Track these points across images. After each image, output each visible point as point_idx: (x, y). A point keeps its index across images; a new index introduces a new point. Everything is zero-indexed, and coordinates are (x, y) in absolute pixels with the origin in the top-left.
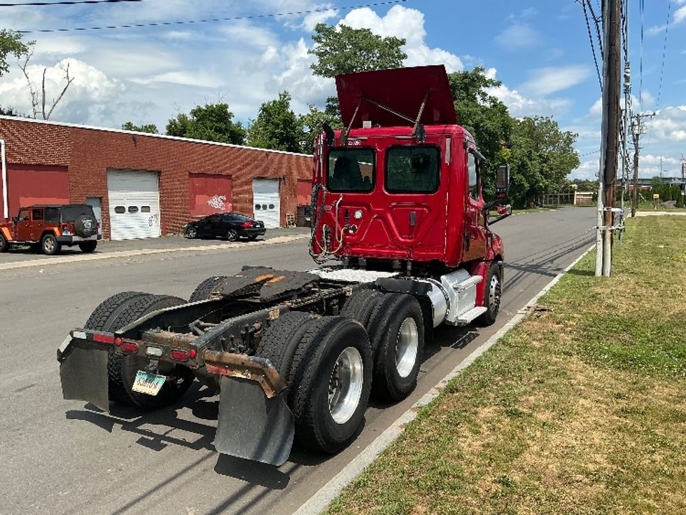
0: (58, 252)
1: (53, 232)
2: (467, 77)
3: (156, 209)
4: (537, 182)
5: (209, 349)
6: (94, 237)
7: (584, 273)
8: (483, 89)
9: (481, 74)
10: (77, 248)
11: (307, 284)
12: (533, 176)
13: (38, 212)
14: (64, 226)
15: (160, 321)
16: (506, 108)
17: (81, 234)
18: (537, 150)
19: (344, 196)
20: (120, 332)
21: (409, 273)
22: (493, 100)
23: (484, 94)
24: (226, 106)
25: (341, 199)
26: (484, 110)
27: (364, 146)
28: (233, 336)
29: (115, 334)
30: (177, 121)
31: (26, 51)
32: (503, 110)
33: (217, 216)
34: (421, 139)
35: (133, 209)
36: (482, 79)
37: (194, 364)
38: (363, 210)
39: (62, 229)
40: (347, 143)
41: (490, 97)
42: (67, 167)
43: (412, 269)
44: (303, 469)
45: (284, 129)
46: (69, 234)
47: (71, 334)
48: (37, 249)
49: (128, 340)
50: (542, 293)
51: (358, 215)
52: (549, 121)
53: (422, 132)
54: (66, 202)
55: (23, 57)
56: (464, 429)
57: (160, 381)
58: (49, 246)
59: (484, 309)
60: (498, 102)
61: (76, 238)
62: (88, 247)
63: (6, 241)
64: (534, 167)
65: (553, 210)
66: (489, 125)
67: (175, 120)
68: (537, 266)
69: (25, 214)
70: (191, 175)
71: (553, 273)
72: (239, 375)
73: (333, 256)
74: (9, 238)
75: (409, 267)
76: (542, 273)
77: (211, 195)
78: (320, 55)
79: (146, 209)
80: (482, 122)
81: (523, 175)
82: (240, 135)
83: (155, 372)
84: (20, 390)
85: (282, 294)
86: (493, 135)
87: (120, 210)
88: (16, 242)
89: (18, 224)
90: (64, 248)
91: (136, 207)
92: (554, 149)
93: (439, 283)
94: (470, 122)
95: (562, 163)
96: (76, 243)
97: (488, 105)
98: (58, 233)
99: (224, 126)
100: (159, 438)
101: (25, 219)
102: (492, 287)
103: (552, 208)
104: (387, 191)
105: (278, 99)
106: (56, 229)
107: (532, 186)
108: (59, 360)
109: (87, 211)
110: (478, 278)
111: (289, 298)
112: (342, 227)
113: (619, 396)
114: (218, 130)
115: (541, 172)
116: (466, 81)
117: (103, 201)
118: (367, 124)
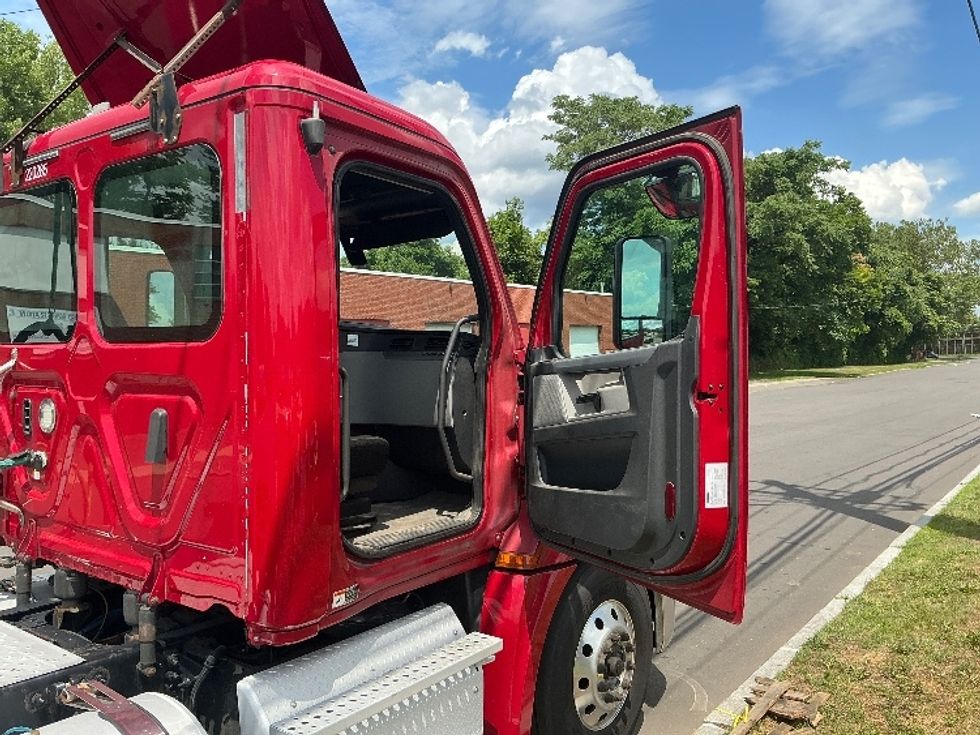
2: (792, 158)
4: (925, 319)
8: (821, 175)
9: (815, 151)
12: (917, 311)
16: (860, 203)
18: (921, 270)
22: (838, 191)
23: (823, 183)
26: (824, 208)
32: (854, 205)
36: (818, 159)
40: (22, 179)
41: (833, 187)
45: (511, 249)
51: (48, 416)
52: (942, 225)
60: (846, 193)
64: (919, 297)
65: (957, 363)
66: (831, 229)
78: (562, 141)
80: (820, 224)
81: (899, 308)
94: (799, 226)
95: (966, 289)
97: (831, 200)
99: (426, 252)
103: (955, 360)
105: (504, 209)
107: (917, 326)
114: (419, 259)
115: (931, 303)
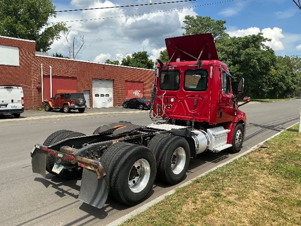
0: (69, 112)
1: (67, 104)
2: (254, 37)
3: (111, 95)
5: (79, 156)
6: (84, 107)
7: (294, 130)
8: (263, 43)
9: (261, 36)
10: (77, 111)
11: (134, 130)
13: (62, 95)
14: (72, 102)
15: (69, 143)
16: (274, 51)
17: (78, 105)
18: (290, 71)
19: (167, 92)
20: (49, 146)
21: (193, 127)
22: (268, 47)
23: (263, 45)
24: (146, 52)
25: (165, 93)
26: (263, 53)
27: (175, 70)
28: (93, 151)
29: (48, 147)
30: (126, 58)
31: (67, 30)
32: (272, 52)
33: (136, 99)
34: (200, 67)
35: (102, 95)
36: (261, 38)
37: (73, 162)
38: (174, 98)
39: (71, 103)
40: (168, 69)
41: (266, 46)
42: (76, 78)
43: (194, 125)
44: (115, 210)
46: (74, 105)
47: (35, 146)
48: (62, 111)
49: (52, 150)
50: (268, 140)
51: (172, 100)
52: (297, 57)
53: (200, 63)
54: (75, 92)
55: (66, 33)
56: (190, 201)
57: (62, 168)
58: (66, 109)
59: (230, 145)
60: (270, 48)
61: (76, 107)
62: (82, 111)
63: (50, 107)
64: (289, 80)
65: (298, 100)
66: (265, 59)
67: (125, 59)
68: (273, 126)
69: (58, 96)
70: (126, 81)
71: (279, 130)
72: (89, 168)
73: (161, 118)
74: (51, 106)
75: (193, 125)
76: (274, 130)
77: (134, 90)
78: (187, 29)
79: (108, 95)
80: (261, 58)
81: (283, 82)
82: (151, 64)
83: (60, 164)
84: (23, 168)
85: (121, 134)
86: (267, 64)
87: (97, 95)
88: (53, 107)
89: (55, 100)
90: (72, 110)
91: (103, 95)
92: (299, 71)
93: (206, 133)
94: (256, 58)
96: (76, 109)
97: (265, 50)
98: (69, 105)
99: (145, 61)
100: (64, 192)
101: (58, 98)
102: (237, 135)
103: (298, 99)
104: (185, 90)
106: (69, 103)
107: (288, 88)
108: (32, 156)
109: (82, 96)
110: (228, 131)
111: (124, 136)
112: (165, 105)
113: (275, 191)
114: (142, 62)
115: (292, 81)
116: (254, 39)
117: (90, 92)
118: (178, 60)
